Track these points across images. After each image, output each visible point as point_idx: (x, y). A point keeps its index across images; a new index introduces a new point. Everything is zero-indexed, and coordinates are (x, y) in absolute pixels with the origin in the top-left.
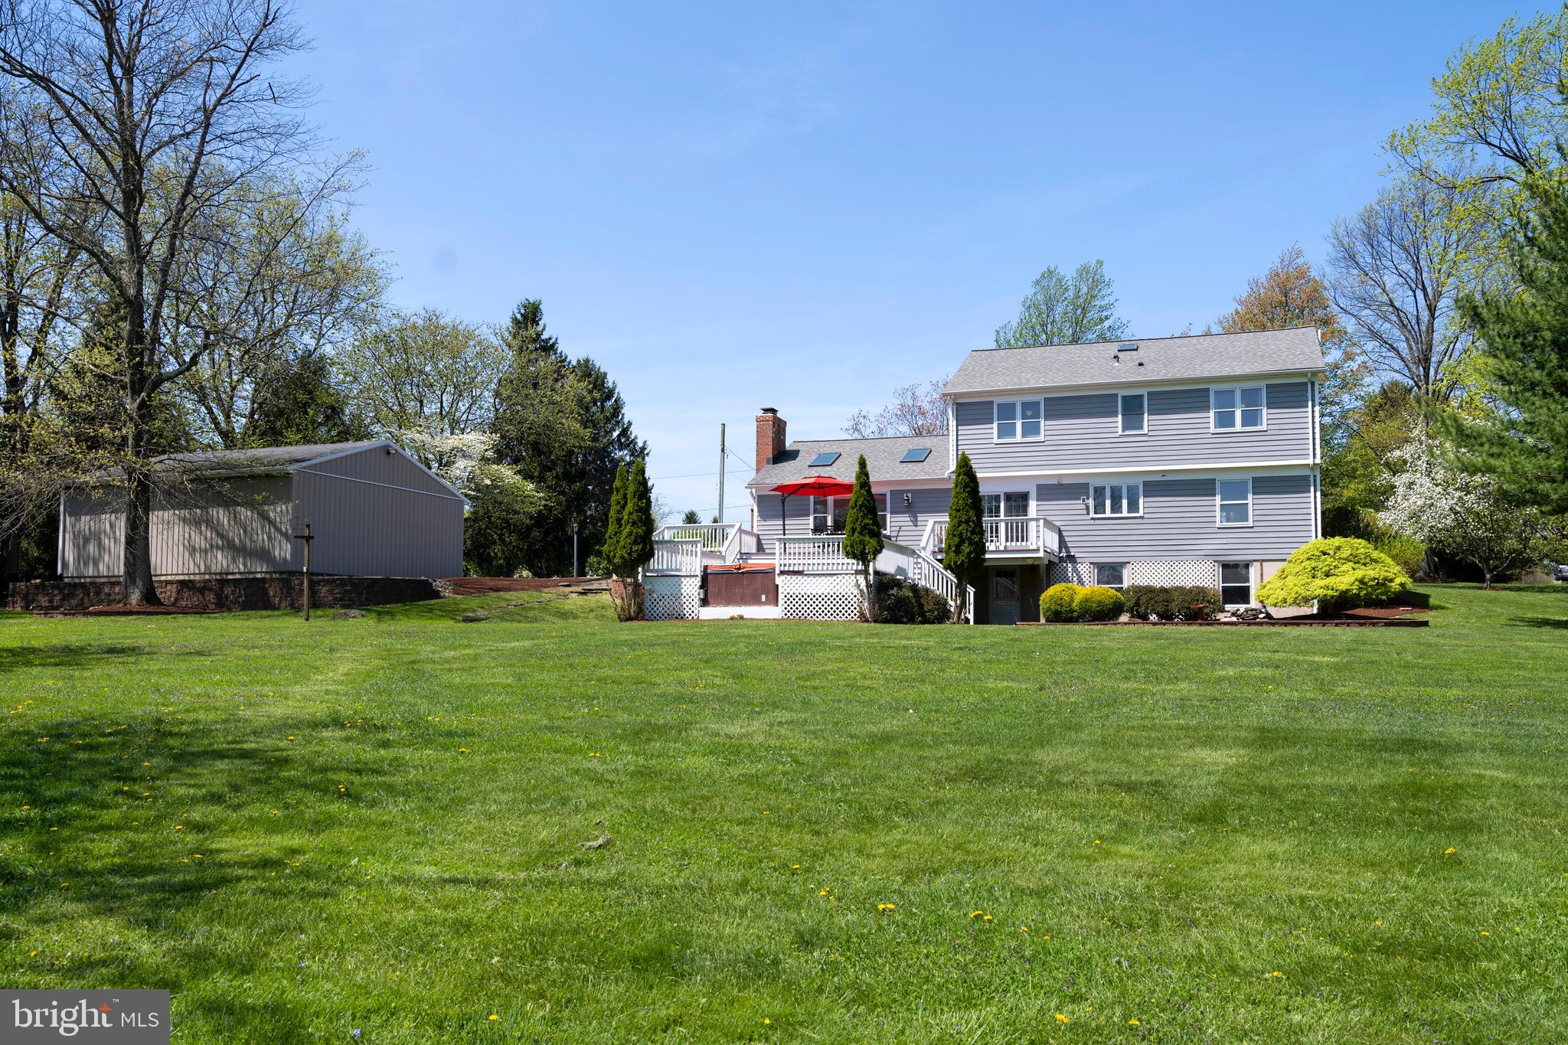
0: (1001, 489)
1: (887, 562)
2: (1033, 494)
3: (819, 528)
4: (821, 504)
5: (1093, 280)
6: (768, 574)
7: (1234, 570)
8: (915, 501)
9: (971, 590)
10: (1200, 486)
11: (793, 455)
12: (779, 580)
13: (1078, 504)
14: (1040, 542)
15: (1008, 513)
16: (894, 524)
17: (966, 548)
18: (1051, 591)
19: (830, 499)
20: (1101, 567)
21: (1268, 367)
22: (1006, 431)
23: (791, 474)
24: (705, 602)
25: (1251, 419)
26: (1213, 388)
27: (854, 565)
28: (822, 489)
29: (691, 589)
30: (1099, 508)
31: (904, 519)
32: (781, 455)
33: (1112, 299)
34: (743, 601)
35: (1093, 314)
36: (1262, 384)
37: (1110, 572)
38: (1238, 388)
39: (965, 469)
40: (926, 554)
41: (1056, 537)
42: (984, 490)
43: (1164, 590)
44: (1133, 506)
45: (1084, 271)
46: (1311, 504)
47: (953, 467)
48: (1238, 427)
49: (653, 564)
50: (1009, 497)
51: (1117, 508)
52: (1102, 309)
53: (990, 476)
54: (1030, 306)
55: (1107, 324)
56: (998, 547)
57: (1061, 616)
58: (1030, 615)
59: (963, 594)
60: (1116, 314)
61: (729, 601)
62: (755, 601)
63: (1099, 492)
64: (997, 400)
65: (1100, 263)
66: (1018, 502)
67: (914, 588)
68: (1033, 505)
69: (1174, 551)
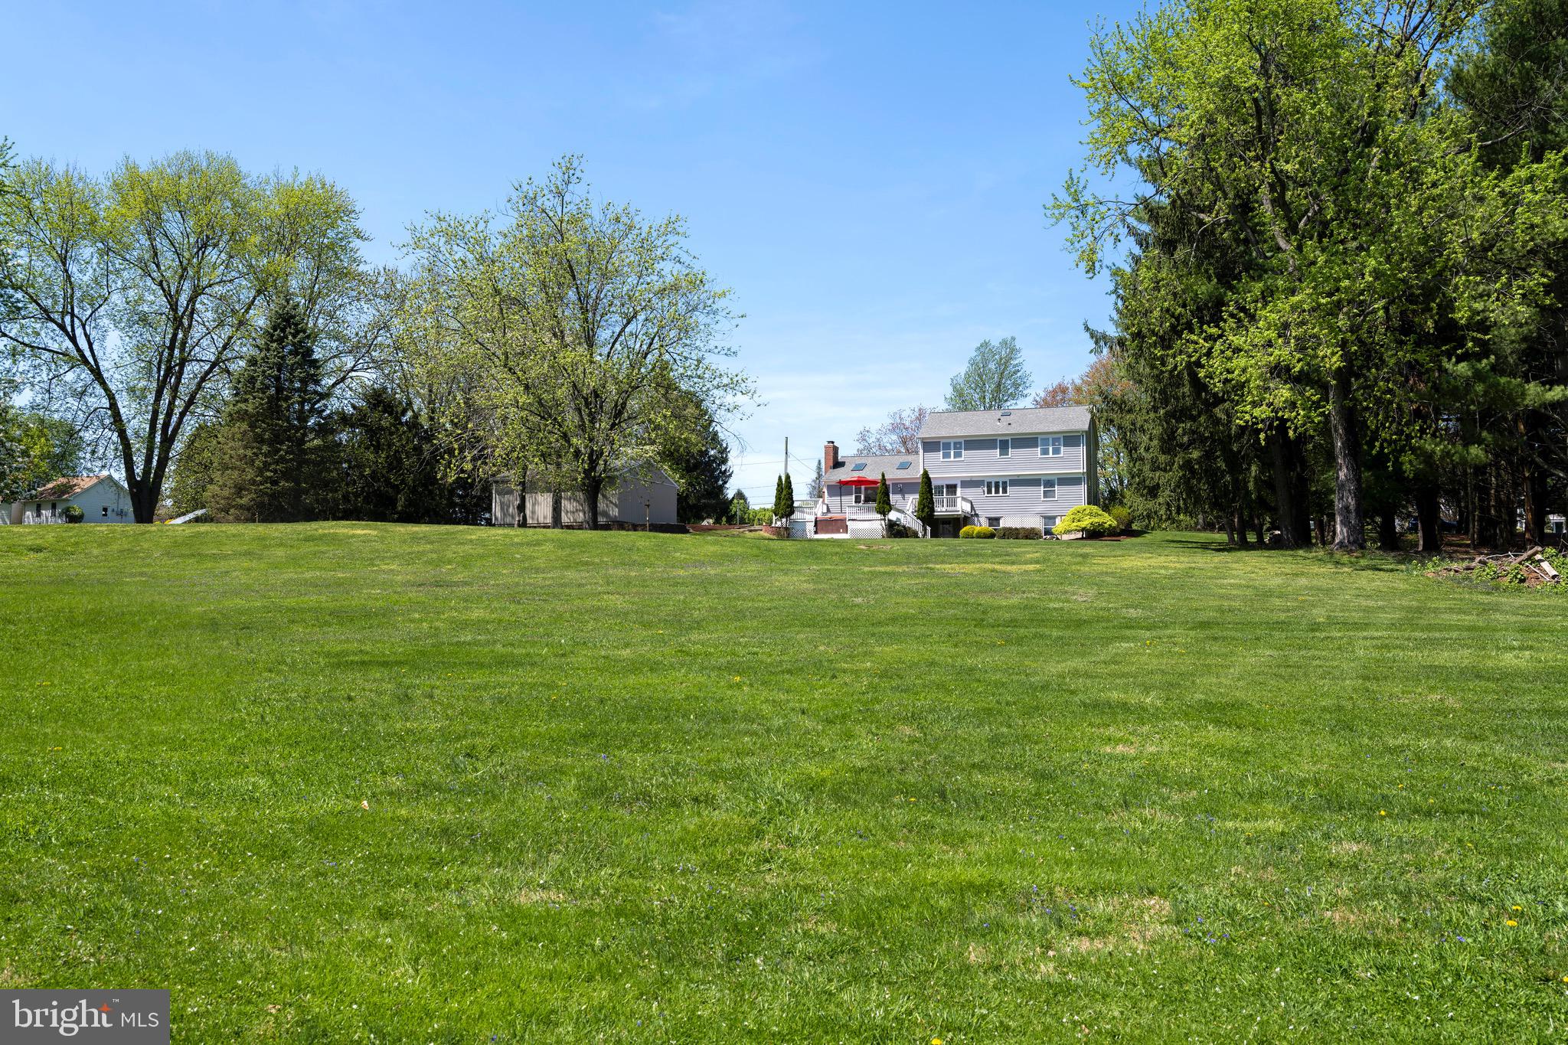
0: (944, 483)
1: (893, 516)
2: (959, 485)
3: (857, 500)
4: (858, 491)
5: (1010, 349)
6: (843, 520)
7: (1050, 519)
8: (904, 488)
9: (929, 528)
10: (1032, 482)
11: (842, 464)
12: (848, 523)
13: (980, 490)
14: (962, 507)
15: (947, 494)
16: (894, 498)
17: (926, 510)
18: (965, 529)
19: (863, 487)
20: (990, 519)
21: (1065, 428)
22: (946, 455)
23: (843, 474)
24: (816, 533)
25: (1056, 451)
26: (1040, 437)
27: (879, 516)
28: (859, 482)
29: (810, 527)
30: (989, 492)
31: (899, 497)
32: (837, 464)
33: (1021, 360)
34: (832, 532)
35: (1011, 369)
36: (1061, 436)
37: (994, 521)
38: (1050, 437)
39: (926, 474)
40: (909, 512)
41: (969, 505)
42: (934, 483)
43: (1016, 529)
44: (1005, 491)
45: (1004, 343)
46: (1082, 490)
47: (922, 472)
48: (1051, 455)
49: (793, 517)
50: (948, 486)
51: (997, 492)
52: (1016, 365)
53: (938, 476)
54: (973, 363)
55: (1019, 374)
56: (941, 510)
57: (968, 536)
58: (956, 535)
59: (925, 530)
60: (1024, 369)
61: (827, 532)
62: (838, 532)
63: (989, 485)
64: (942, 441)
65: (1013, 339)
66: (952, 488)
67: (904, 527)
68: (959, 490)
69: (1024, 512)
